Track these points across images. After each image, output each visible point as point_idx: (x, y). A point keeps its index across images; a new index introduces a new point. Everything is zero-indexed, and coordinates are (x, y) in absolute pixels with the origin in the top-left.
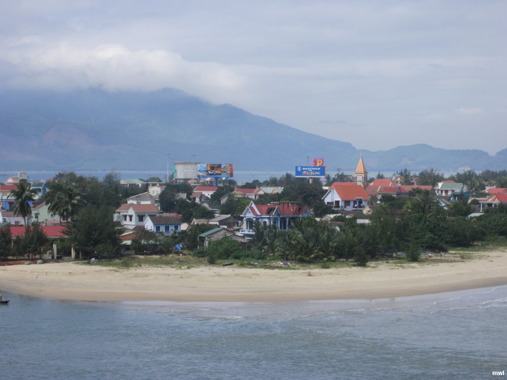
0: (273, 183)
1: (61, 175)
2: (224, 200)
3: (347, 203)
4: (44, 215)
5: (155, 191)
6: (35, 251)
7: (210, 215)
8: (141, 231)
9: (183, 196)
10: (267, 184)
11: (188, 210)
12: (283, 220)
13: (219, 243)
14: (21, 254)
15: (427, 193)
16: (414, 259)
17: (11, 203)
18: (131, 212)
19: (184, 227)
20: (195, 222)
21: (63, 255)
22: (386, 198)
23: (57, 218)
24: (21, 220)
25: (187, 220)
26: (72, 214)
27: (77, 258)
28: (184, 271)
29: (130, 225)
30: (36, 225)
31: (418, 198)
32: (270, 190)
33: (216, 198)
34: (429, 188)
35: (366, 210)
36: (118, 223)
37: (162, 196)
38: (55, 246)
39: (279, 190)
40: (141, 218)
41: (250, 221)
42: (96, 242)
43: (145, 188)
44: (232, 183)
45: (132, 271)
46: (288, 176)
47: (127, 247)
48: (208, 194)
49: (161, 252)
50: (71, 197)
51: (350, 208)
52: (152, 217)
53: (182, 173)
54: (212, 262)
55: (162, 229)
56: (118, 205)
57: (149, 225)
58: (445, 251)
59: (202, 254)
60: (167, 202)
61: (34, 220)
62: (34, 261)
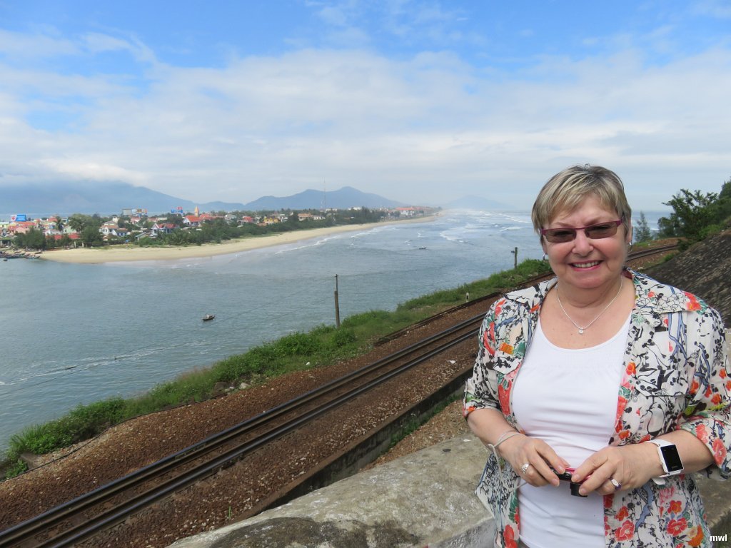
0: (163, 216)
1: (75, 215)
2: (144, 223)
3: (192, 223)
4: (69, 230)
5: (116, 220)
6: (66, 245)
7: (139, 229)
8: (111, 235)
9: (127, 222)
10: (160, 217)
11: (130, 227)
12: (168, 230)
13: (144, 239)
14: (60, 246)
15: (222, 219)
16: (219, 242)
17: (53, 226)
18: (106, 228)
19: (129, 233)
20: (133, 231)
21: (79, 245)
22: (207, 221)
23: (75, 231)
24: (59, 233)
25: (130, 231)
26: (81, 230)
27: (85, 246)
28: (130, 250)
29: (106, 233)
30: (66, 234)
31: (218, 221)
32: (162, 219)
33: (141, 222)
34: (222, 217)
35: (199, 225)
36: (101, 233)
37: (119, 221)
38: (75, 243)
39: (166, 219)
40: (111, 230)
41: (155, 231)
42: (93, 240)
43: (111, 219)
44: (146, 216)
45: (109, 251)
46: (169, 214)
47: (106, 242)
48: (137, 221)
49: (120, 243)
50: (80, 223)
51: (193, 225)
52: (115, 230)
53: (125, 213)
54: (141, 246)
55: (120, 234)
56: (101, 226)
57: (114, 233)
58: (229, 239)
59: (137, 244)
60: (121, 224)
61: (64, 232)
62: (66, 248)
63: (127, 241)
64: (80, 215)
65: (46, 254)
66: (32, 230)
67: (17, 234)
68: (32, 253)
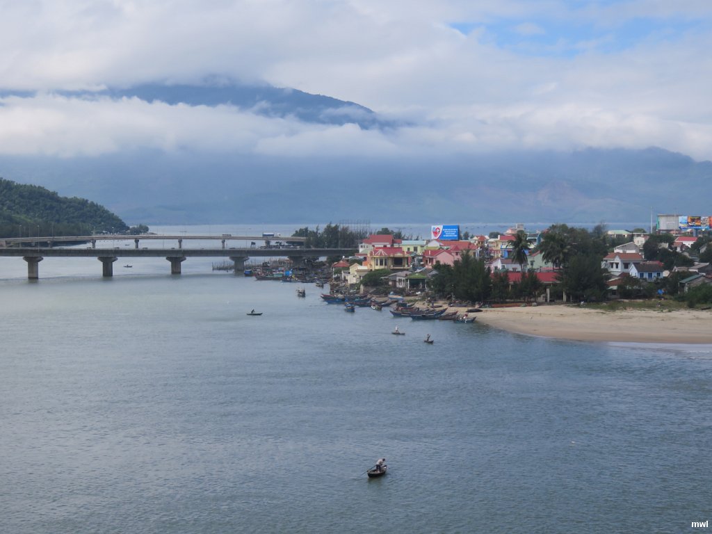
1: (554, 227)
2: (703, 250)
4: (538, 262)
5: (640, 241)
6: (530, 295)
7: (690, 263)
8: (625, 276)
9: (666, 245)
11: (670, 258)
13: (698, 289)
14: (518, 296)
17: (509, 252)
18: (617, 260)
19: (666, 274)
20: (676, 269)
21: (555, 298)
23: (550, 265)
24: (518, 267)
25: (669, 268)
26: (564, 261)
27: (568, 300)
28: (664, 314)
29: (617, 271)
30: (531, 271)
33: (696, 247)
36: (606, 270)
37: (646, 246)
38: (548, 291)
40: (626, 266)
42: (586, 287)
43: (631, 238)
45: (618, 313)
47: (613, 292)
48: (689, 244)
49: (644, 297)
50: (562, 246)
52: (637, 265)
53: (664, 224)
54: (691, 306)
55: (646, 275)
56: (605, 254)
57: (633, 272)
59: (682, 299)
60: (650, 250)
61: (529, 267)
62: (529, 304)
63: (661, 292)
64: (564, 228)
65: (489, 315)
66: (466, 258)
67: (438, 266)
68: (462, 311)
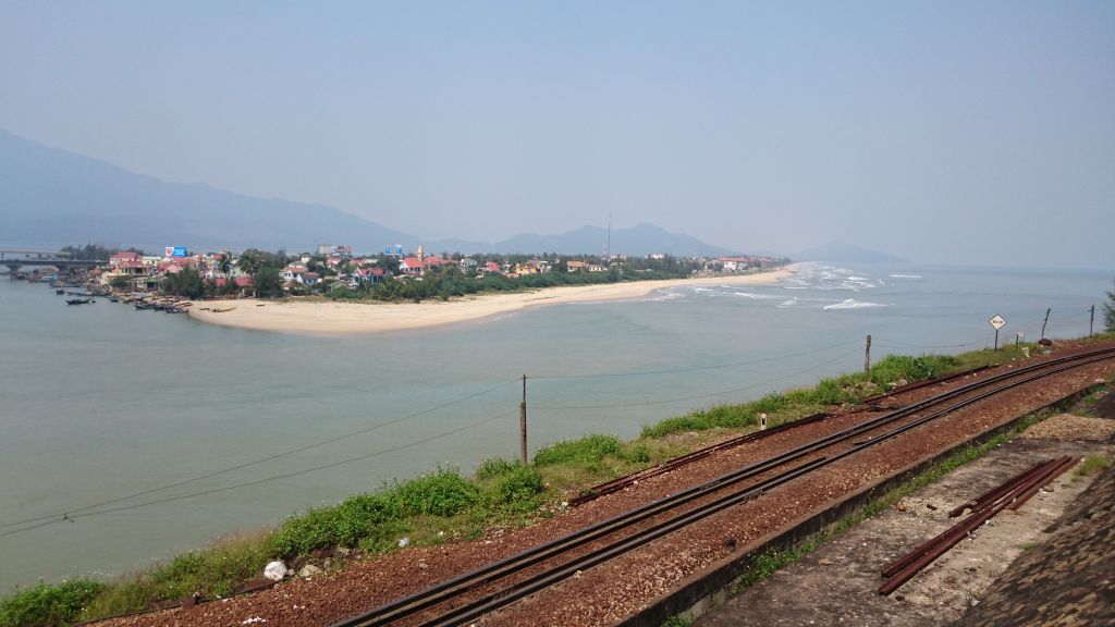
0: (373, 257)
1: (249, 250)
2: (344, 266)
3: (412, 269)
4: (238, 273)
5: (305, 260)
6: (231, 293)
7: (335, 274)
8: (295, 283)
9: (321, 263)
10: (369, 258)
11: (323, 272)
12: (375, 278)
13: (339, 289)
14: (223, 294)
15: (455, 265)
16: (445, 300)
17: (218, 265)
18: (290, 272)
19: (320, 280)
20: (327, 278)
21: (248, 295)
22: (433, 267)
23: (245, 274)
24: (223, 275)
25: (322, 277)
26: (254, 272)
28: (318, 305)
29: (289, 278)
30: (232, 278)
31: (450, 267)
32: (370, 261)
33: (340, 265)
34: (456, 262)
35: (422, 273)
36: (282, 278)
37: (309, 263)
38: (243, 291)
39: (375, 261)
40: (295, 275)
41: (357, 279)
42: (268, 288)
43: (300, 258)
44: (351, 257)
45: (288, 304)
46: (382, 254)
47: (286, 291)
48: (336, 262)
49: (305, 294)
50: (254, 263)
51: (413, 272)
52: (302, 275)
53: (322, 251)
54: (334, 300)
55: (307, 281)
56: (282, 268)
57: (299, 279)
58: (462, 296)
59: (329, 296)
60: (311, 267)
61: (231, 275)
62: (230, 298)
63: (316, 291)
64: (256, 251)
65: (197, 306)
66: (187, 269)
67: (168, 274)
68: (182, 304)
